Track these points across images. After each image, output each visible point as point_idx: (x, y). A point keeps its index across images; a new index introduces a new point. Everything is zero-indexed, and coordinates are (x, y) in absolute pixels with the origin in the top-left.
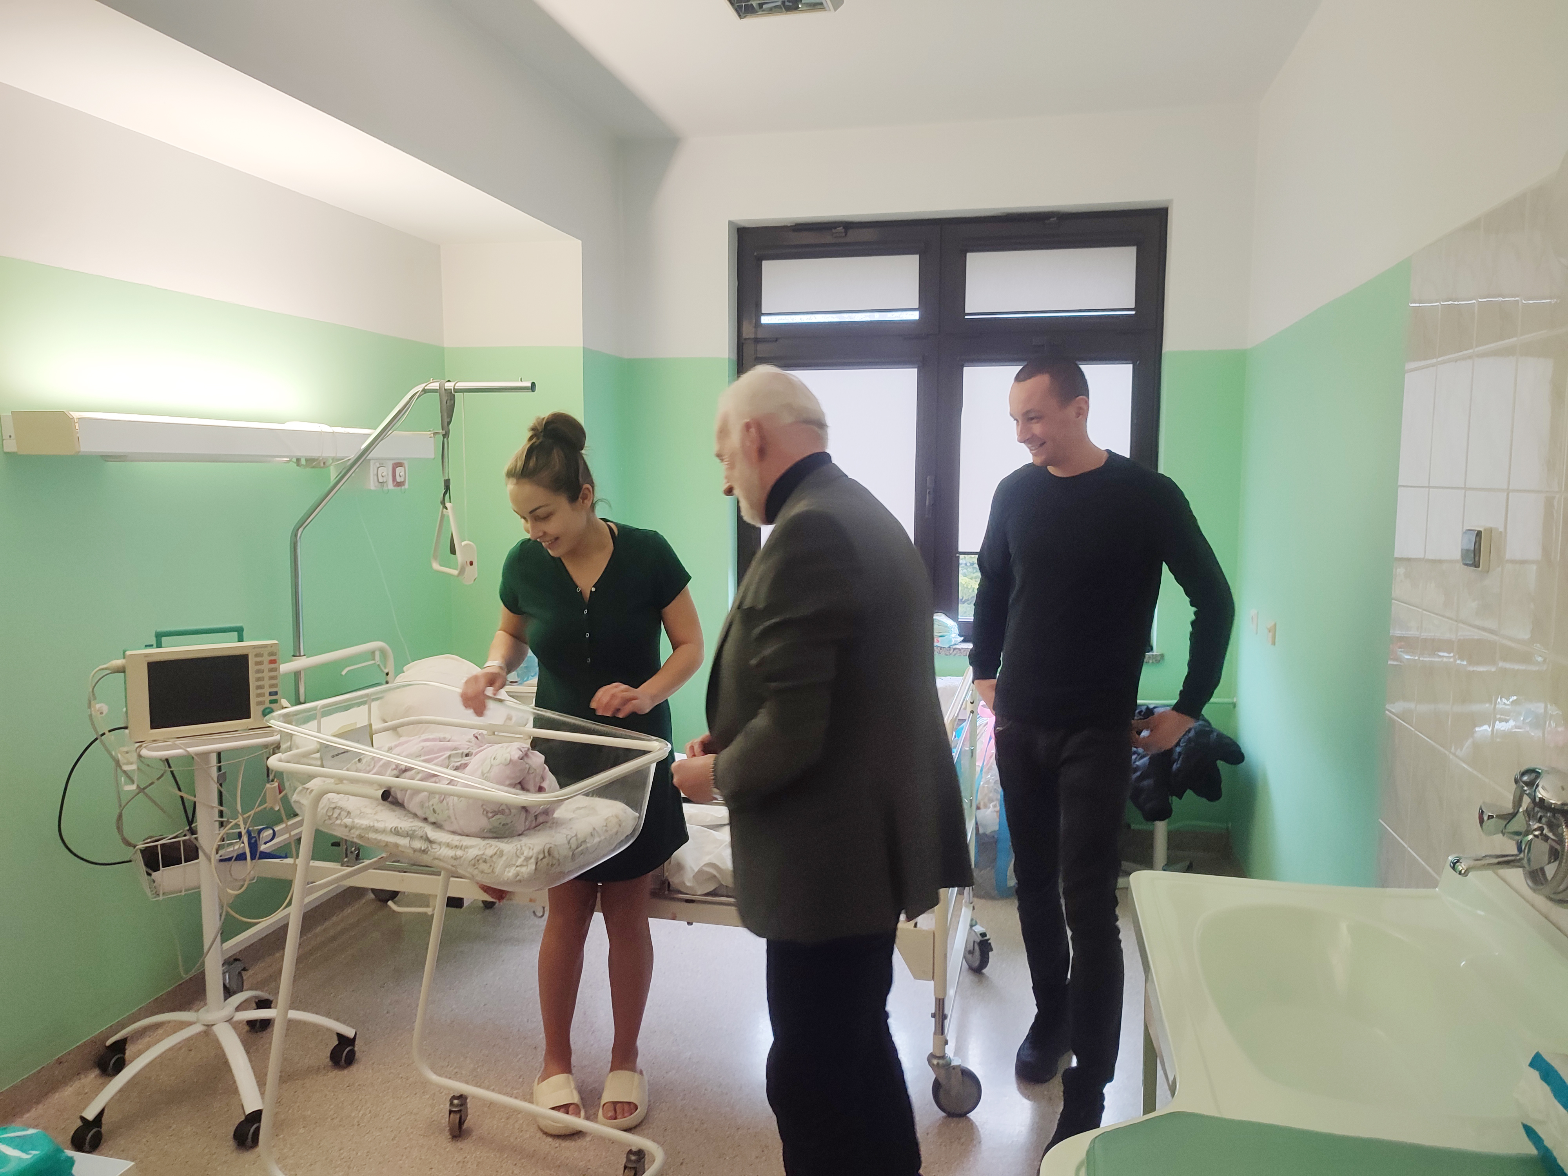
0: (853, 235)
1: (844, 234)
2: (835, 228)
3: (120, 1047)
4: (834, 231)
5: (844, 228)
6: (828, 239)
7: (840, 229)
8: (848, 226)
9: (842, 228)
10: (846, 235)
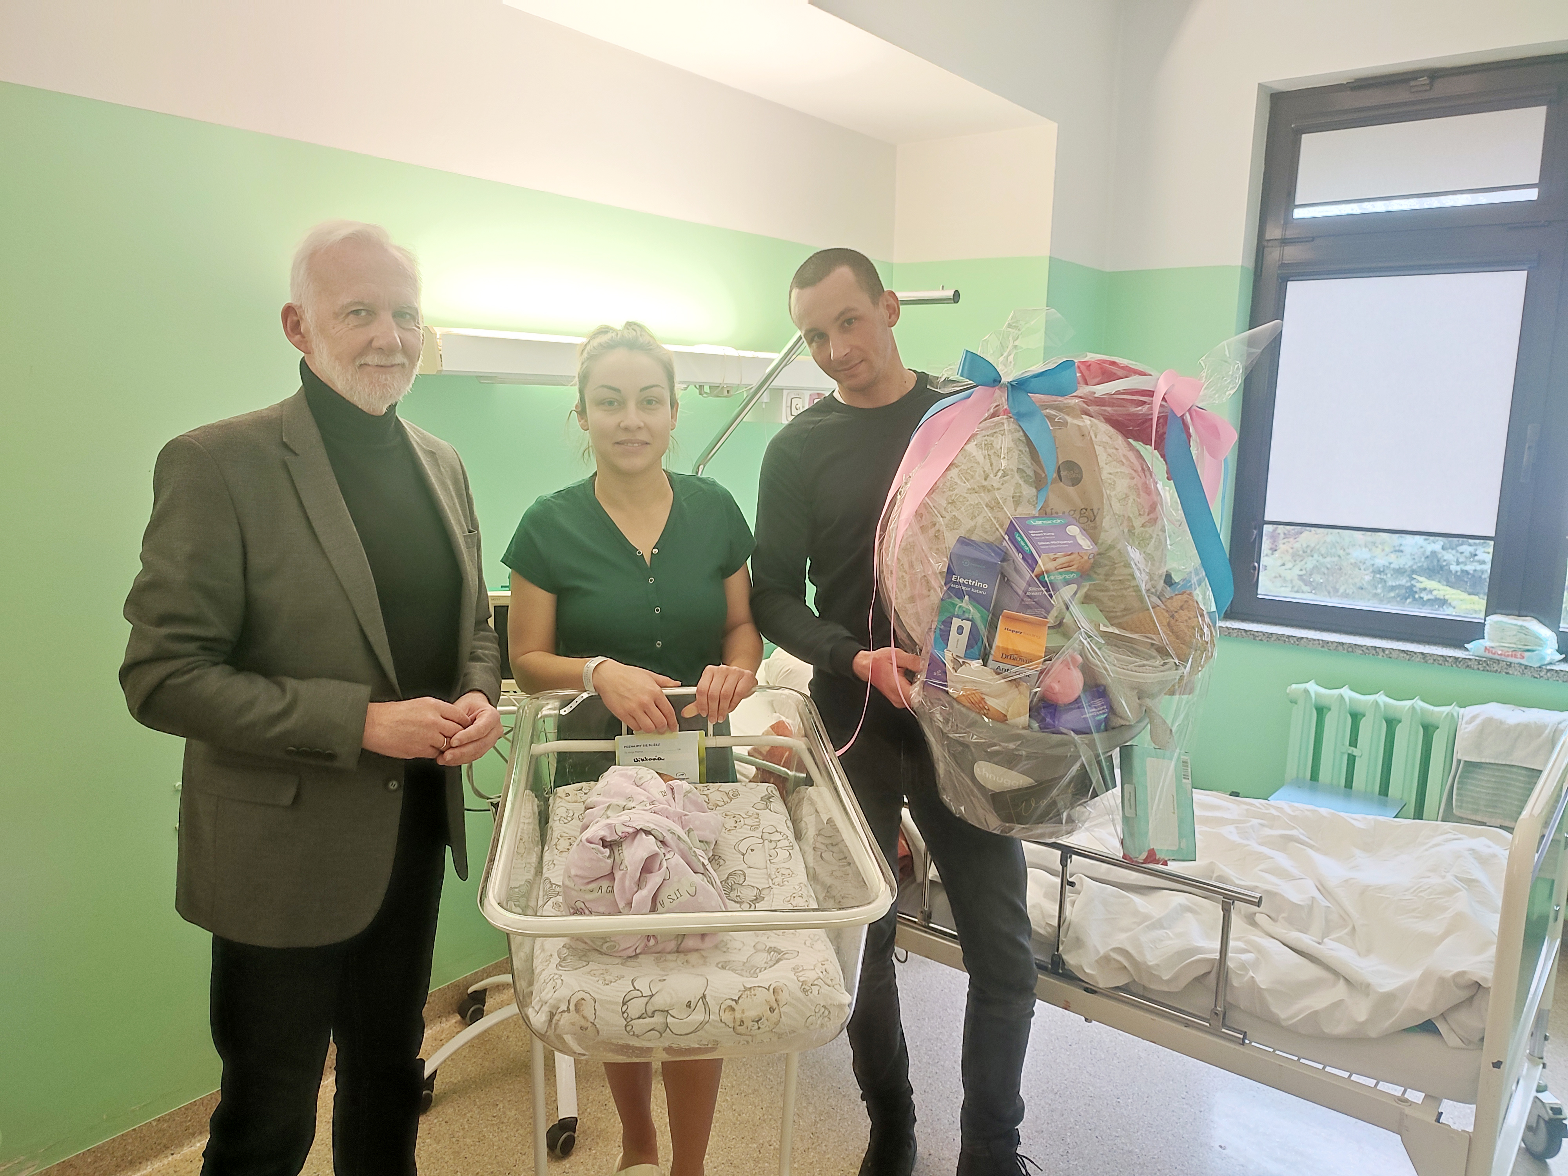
0: (1441, 88)
1: (1428, 88)
2: (1415, 79)
3: (479, 997)
4: (1413, 83)
5: (1428, 77)
6: (1402, 95)
7: (1424, 80)
8: (1435, 74)
9: (1426, 78)
10: (1431, 88)
